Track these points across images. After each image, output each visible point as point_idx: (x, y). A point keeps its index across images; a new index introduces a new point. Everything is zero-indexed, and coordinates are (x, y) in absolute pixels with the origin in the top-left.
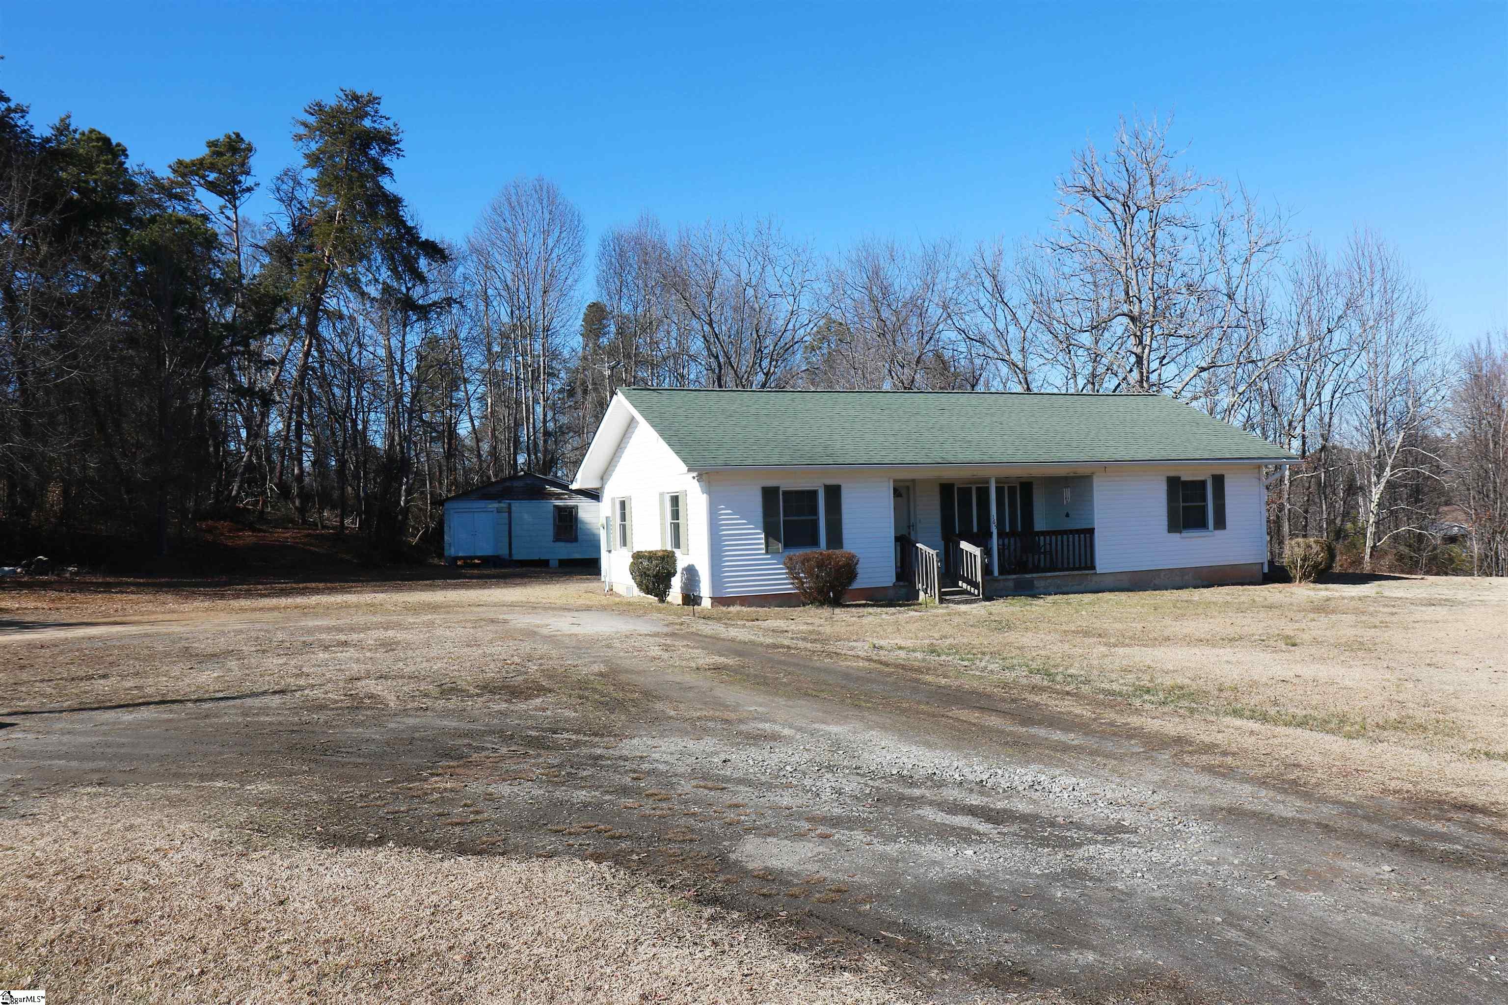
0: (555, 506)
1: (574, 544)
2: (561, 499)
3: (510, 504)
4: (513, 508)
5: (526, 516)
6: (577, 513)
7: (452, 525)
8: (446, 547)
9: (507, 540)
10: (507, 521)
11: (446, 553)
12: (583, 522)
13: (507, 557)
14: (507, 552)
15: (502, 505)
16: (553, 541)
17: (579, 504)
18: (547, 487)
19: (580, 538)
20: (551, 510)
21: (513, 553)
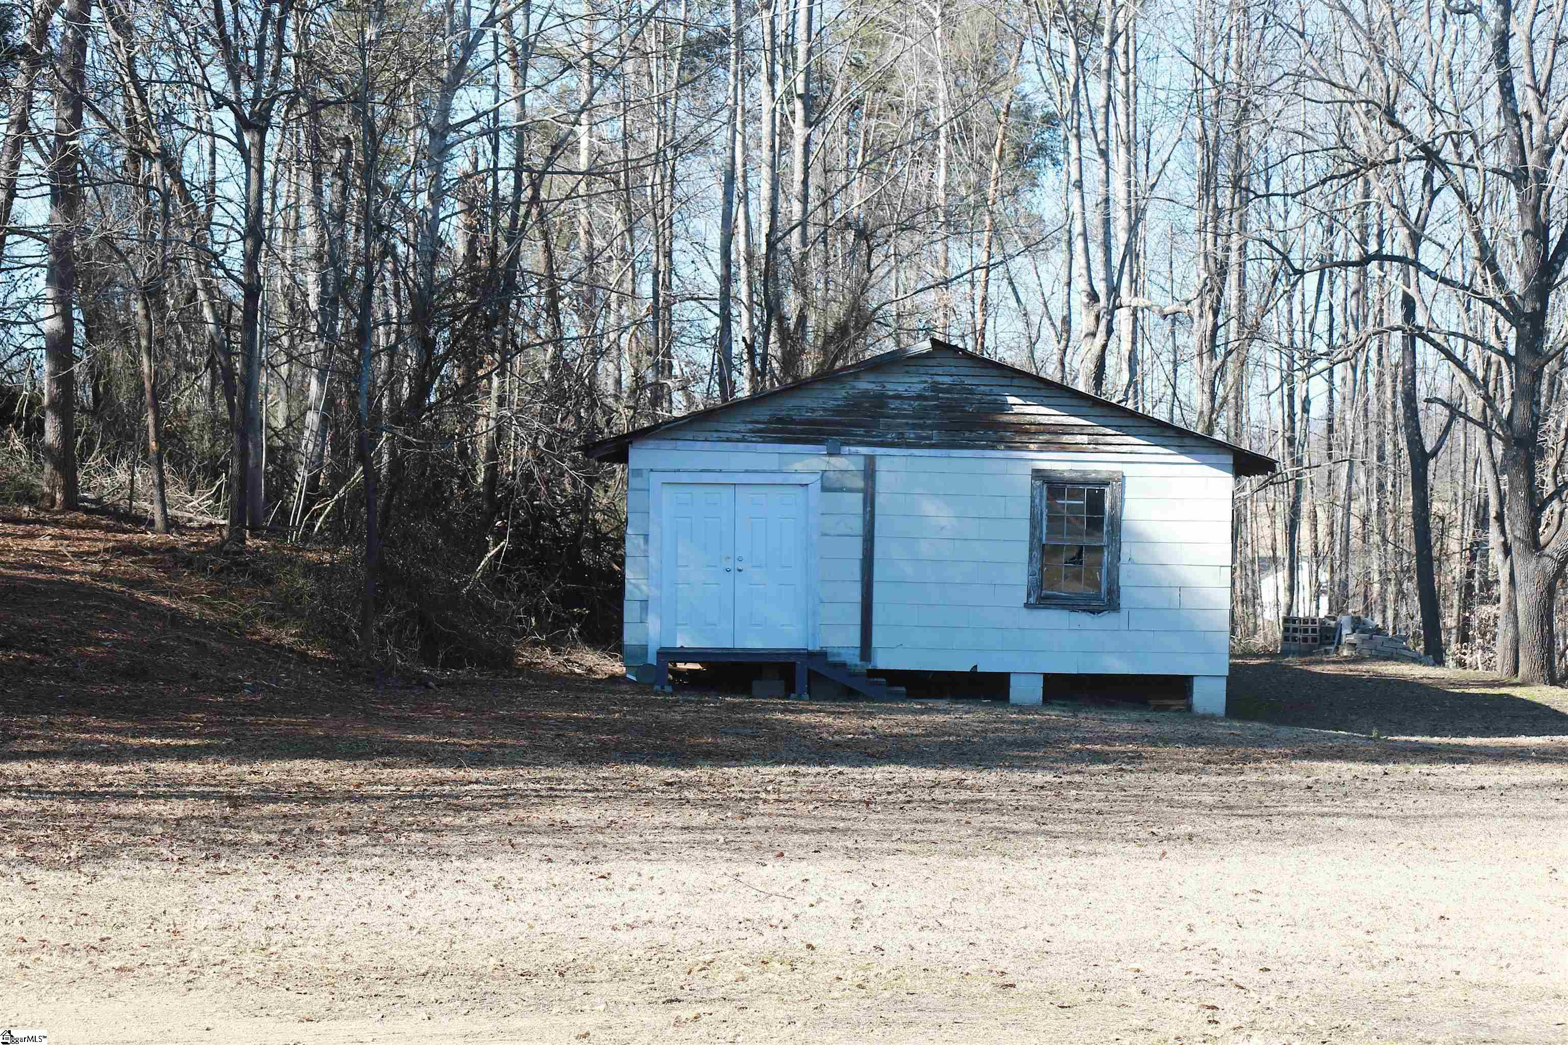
0: (1038, 474)
1: (1107, 620)
2: (1063, 447)
3: (870, 460)
4: (883, 479)
5: (929, 507)
6: (1119, 501)
7: (653, 531)
8: (630, 612)
9: (856, 594)
10: (857, 525)
11: (630, 636)
12: (1142, 540)
13: (853, 658)
14: (854, 638)
15: (838, 462)
16: (1027, 605)
17: (1127, 470)
18: (1011, 400)
19: (1128, 593)
20: (1025, 482)
21: (874, 644)
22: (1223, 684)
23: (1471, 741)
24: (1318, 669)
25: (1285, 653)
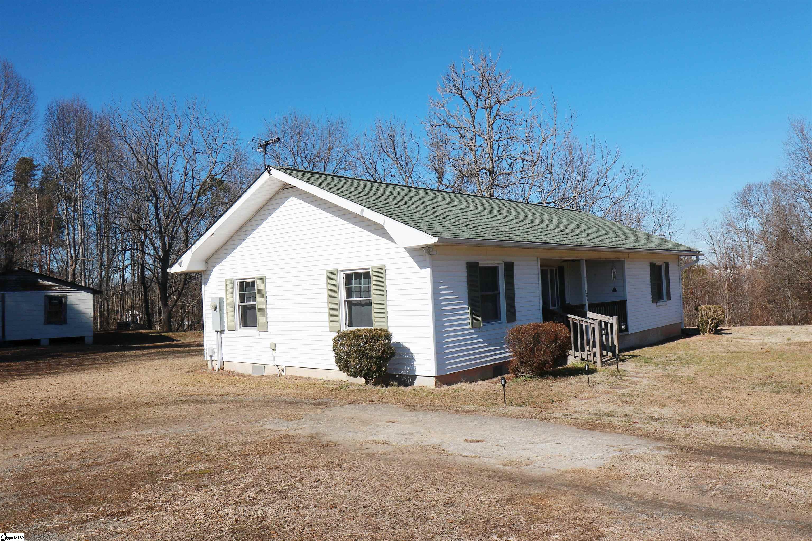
0: (46, 296)
1: (64, 326)
2: (52, 290)
3: (3, 294)
4: (7, 298)
6: (66, 301)
12: (70, 309)
16: (44, 324)
17: (68, 294)
18: (39, 280)
19: (69, 321)
20: (43, 299)
21: (6, 335)
22: (92, 338)
23: (148, 345)
24: (124, 332)
25: (118, 329)
